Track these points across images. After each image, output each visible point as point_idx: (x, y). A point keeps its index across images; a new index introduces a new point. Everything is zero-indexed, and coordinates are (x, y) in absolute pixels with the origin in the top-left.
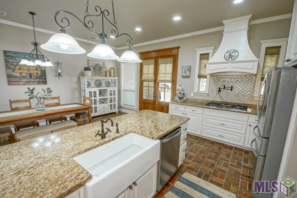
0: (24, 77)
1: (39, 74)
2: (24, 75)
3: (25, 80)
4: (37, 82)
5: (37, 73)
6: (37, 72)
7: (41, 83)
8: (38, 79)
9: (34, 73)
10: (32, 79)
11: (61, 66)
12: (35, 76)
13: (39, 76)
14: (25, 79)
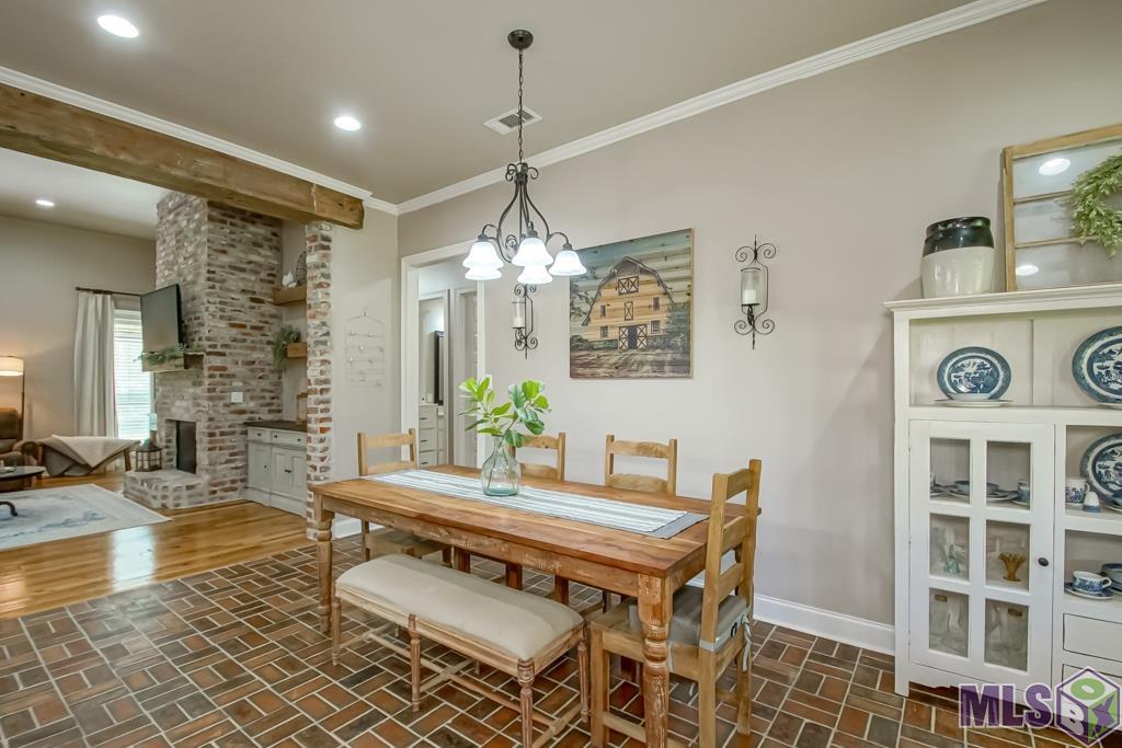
0: (611, 346)
1: (662, 326)
2: (613, 334)
3: (615, 358)
4: (651, 363)
5: (655, 323)
6: (656, 317)
7: (667, 368)
8: (658, 351)
9: (645, 325)
10: (634, 351)
11: (767, 262)
12: (646, 336)
13: (661, 333)
14: (616, 352)
